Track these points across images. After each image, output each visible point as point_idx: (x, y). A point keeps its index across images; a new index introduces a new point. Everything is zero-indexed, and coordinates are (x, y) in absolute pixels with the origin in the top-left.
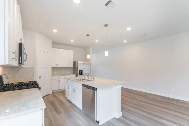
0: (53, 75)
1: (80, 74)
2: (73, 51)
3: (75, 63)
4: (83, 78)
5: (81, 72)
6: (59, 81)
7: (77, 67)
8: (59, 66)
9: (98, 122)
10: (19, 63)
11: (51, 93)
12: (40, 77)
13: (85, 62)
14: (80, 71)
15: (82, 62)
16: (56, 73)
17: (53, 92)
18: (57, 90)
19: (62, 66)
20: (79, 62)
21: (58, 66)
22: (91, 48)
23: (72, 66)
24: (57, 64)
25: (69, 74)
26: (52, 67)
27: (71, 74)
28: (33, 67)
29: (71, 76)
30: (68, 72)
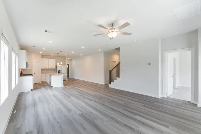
2: (55, 59)
6: (45, 77)
7: (57, 69)
9: (52, 87)
11: (41, 82)
14: (59, 71)
16: (44, 72)
18: (44, 81)
19: (48, 68)
20: (58, 66)
21: (45, 68)
23: (55, 68)
28: (31, 69)
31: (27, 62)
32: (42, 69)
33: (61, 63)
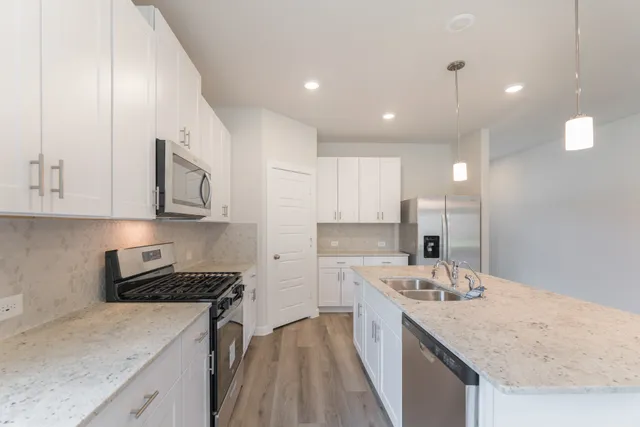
0: (322, 250)
1: (427, 255)
2: (398, 160)
3: (405, 209)
4: (429, 277)
5: (433, 248)
6: (341, 277)
7: (415, 226)
8: (345, 220)
11: (315, 314)
12: (275, 258)
13: (450, 205)
14: (427, 239)
15: (440, 204)
16: (335, 244)
17: (320, 313)
18: (335, 307)
19: (356, 221)
20: (422, 204)
21: (341, 221)
22: (484, 134)
23: (396, 219)
24: (338, 214)
25: (381, 253)
26: (319, 224)
27: (392, 253)
28: (256, 225)
29: (386, 259)
30: (382, 244)
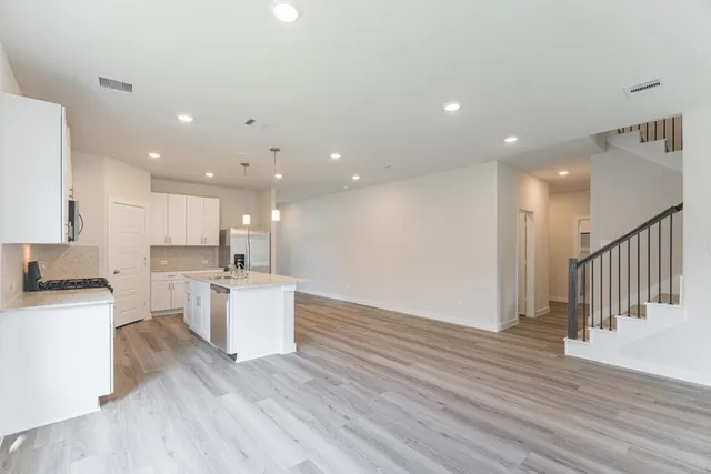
0: (154, 268)
1: (237, 267)
2: (217, 201)
3: (223, 236)
5: (241, 260)
6: (172, 287)
7: (229, 248)
8: (174, 243)
9: (234, 357)
10: (70, 239)
11: (148, 317)
12: (115, 273)
13: (252, 233)
14: (237, 256)
16: (164, 262)
17: (153, 317)
18: (166, 311)
19: (184, 244)
20: (233, 231)
21: (170, 245)
22: (273, 192)
23: (216, 242)
24: (167, 239)
25: (205, 267)
26: (152, 247)
27: (214, 267)
30: (205, 262)
31: (72, 204)
32: (153, 248)
33: (246, 220)
